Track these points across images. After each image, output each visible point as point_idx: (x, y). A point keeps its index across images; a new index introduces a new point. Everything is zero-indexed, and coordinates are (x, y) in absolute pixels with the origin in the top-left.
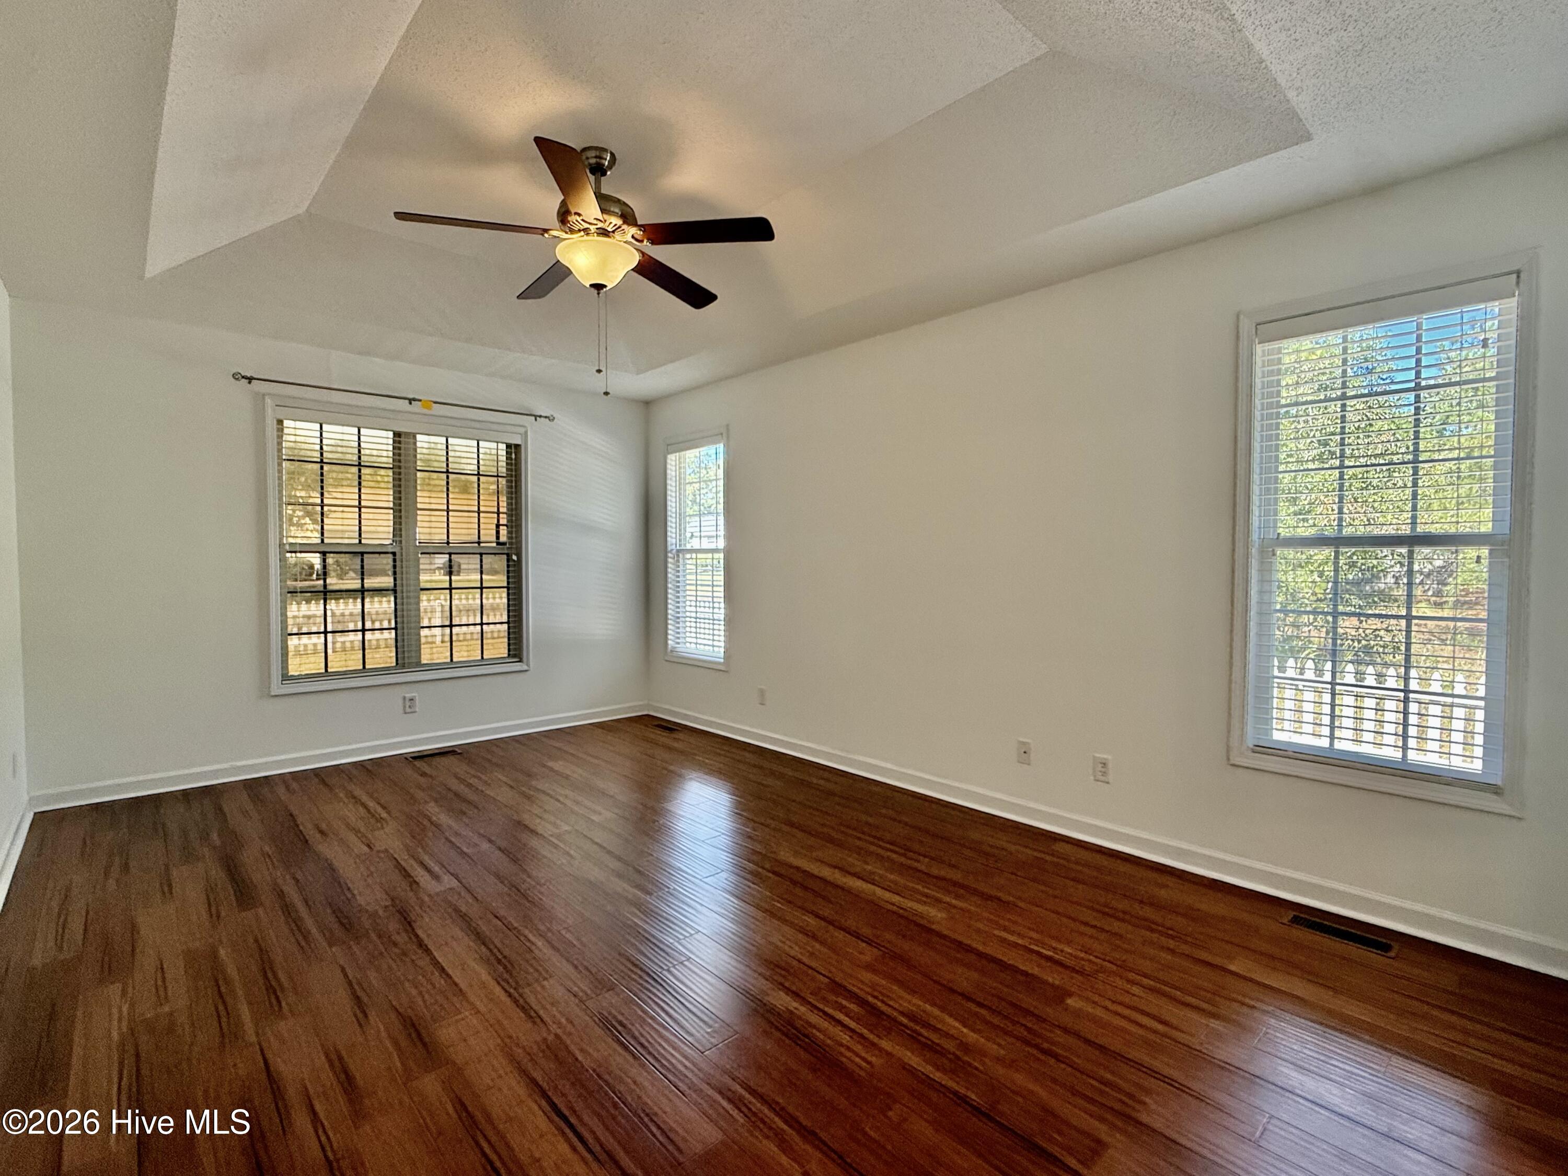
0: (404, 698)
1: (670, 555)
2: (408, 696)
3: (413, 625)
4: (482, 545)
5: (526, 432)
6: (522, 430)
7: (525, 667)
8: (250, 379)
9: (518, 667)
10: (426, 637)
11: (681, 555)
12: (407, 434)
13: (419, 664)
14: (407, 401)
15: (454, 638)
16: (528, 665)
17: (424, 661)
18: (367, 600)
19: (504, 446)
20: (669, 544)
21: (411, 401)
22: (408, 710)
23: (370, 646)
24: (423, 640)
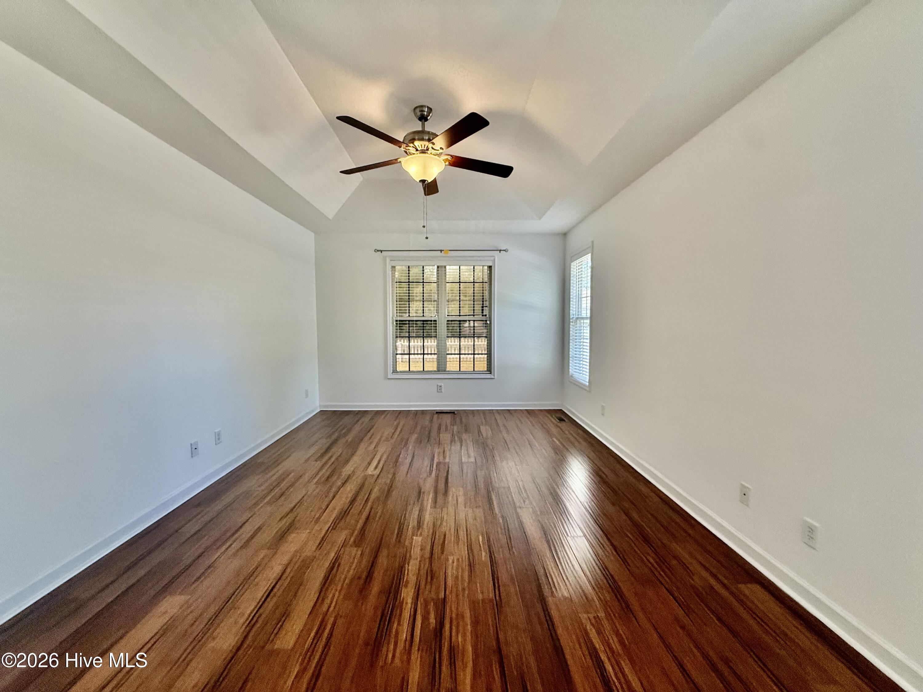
0: (438, 385)
1: (571, 320)
2: (439, 384)
3: (443, 353)
4: (475, 316)
5: (494, 260)
6: (492, 258)
7: (493, 377)
8: (381, 251)
9: (489, 376)
10: (450, 358)
11: (578, 321)
12: (442, 266)
13: (445, 371)
14: (440, 252)
15: (461, 360)
16: (494, 376)
17: (447, 370)
18: (426, 341)
19: (486, 267)
20: (571, 314)
21: (441, 251)
22: (439, 391)
23: (426, 361)
24: (448, 360)
